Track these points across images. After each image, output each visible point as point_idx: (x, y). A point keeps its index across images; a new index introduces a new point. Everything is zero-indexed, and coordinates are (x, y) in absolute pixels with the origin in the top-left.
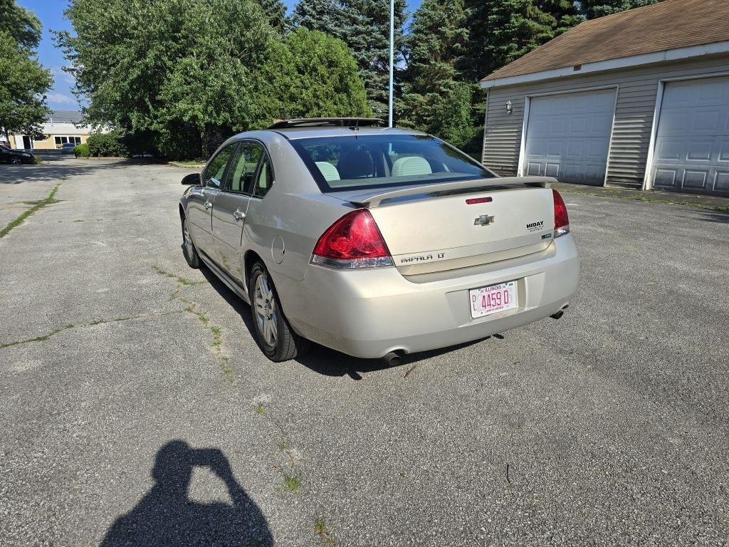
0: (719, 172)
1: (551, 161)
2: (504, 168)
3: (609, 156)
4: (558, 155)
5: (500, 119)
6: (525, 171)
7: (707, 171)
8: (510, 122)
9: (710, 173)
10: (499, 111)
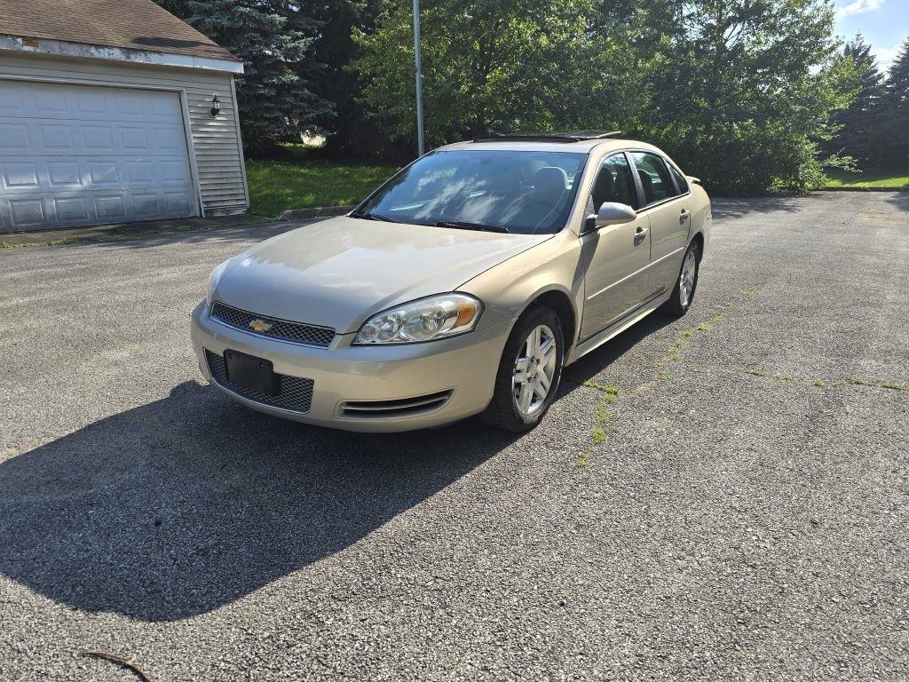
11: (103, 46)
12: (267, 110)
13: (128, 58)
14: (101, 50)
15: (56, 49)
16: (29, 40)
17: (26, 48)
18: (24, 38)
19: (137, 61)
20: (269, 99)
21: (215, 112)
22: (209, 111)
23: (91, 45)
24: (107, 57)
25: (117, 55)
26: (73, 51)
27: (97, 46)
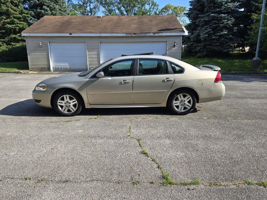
0: (119, 66)
1: (64, 65)
2: (42, 68)
3: (88, 62)
4: (67, 62)
5: (36, 49)
6: (53, 68)
7: (116, 66)
8: (42, 50)
9: (117, 66)
10: (35, 46)
11: (149, 33)
12: (215, 43)
13: (154, 35)
14: (148, 34)
15: (139, 35)
16: (134, 34)
17: (133, 35)
18: (133, 33)
19: (156, 35)
20: (216, 39)
21: (174, 46)
22: (173, 46)
23: (146, 33)
24: (149, 35)
25: (152, 34)
26: (142, 35)
27: (147, 33)
